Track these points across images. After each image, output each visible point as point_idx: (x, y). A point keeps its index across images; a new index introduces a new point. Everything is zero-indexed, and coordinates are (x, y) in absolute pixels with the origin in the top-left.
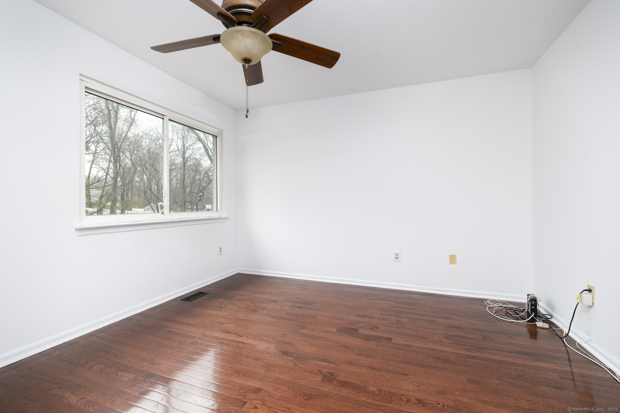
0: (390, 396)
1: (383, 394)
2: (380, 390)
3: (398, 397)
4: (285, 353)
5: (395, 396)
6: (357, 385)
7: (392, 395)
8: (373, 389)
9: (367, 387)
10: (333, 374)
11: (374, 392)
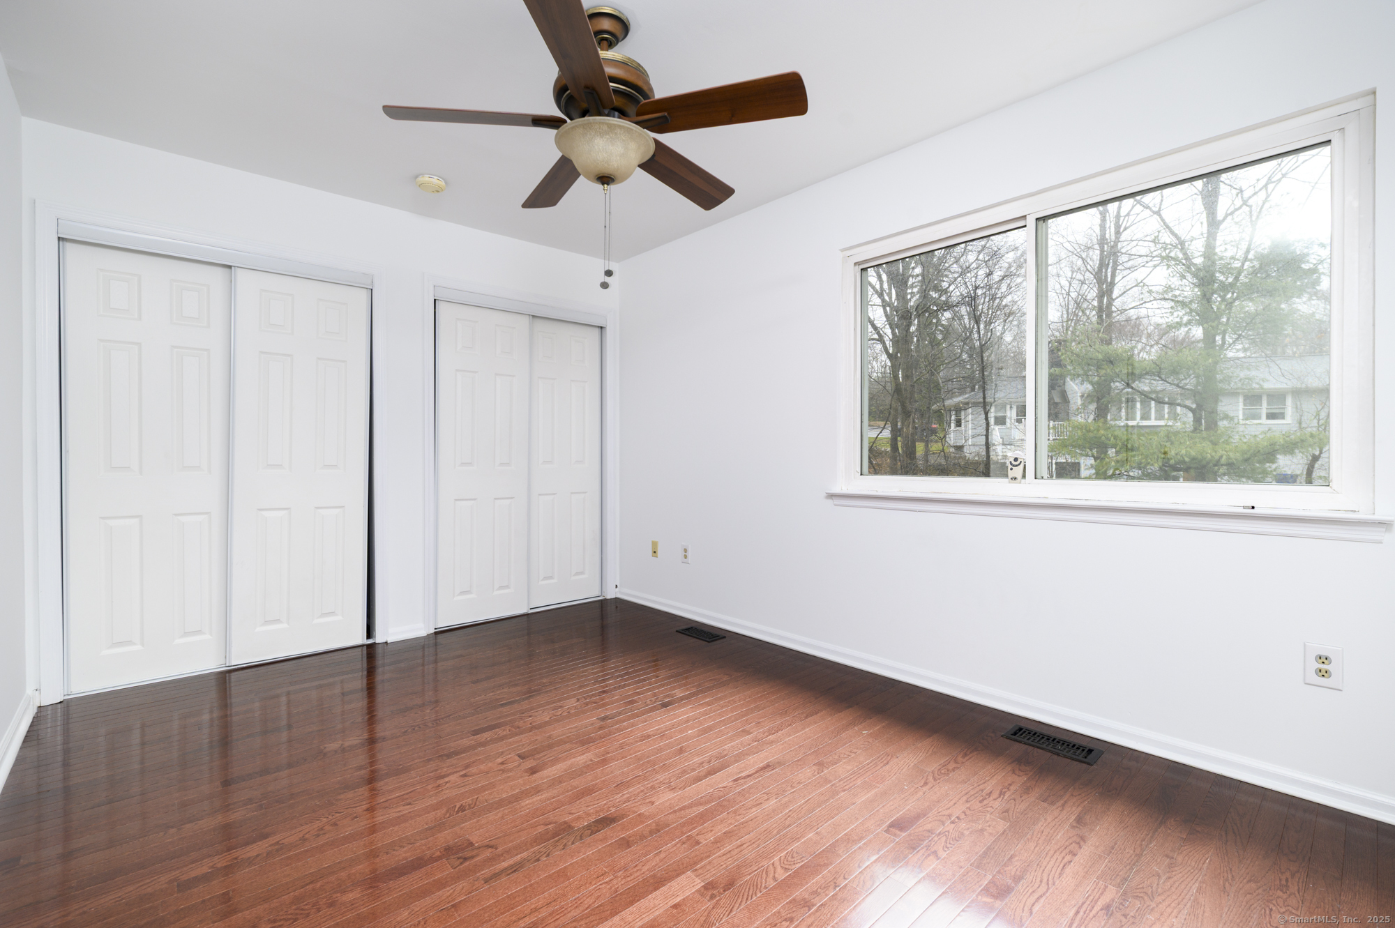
0: (302, 910)
1: (321, 903)
2: (331, 905)
3: (281, 920)
4: (606, 822)
5: (290, 917)
6: (391, 880)
7: (297, 914)
8: (351, 896)
9: (366, 889)
10: (461, 860)
11: (344, 892)
